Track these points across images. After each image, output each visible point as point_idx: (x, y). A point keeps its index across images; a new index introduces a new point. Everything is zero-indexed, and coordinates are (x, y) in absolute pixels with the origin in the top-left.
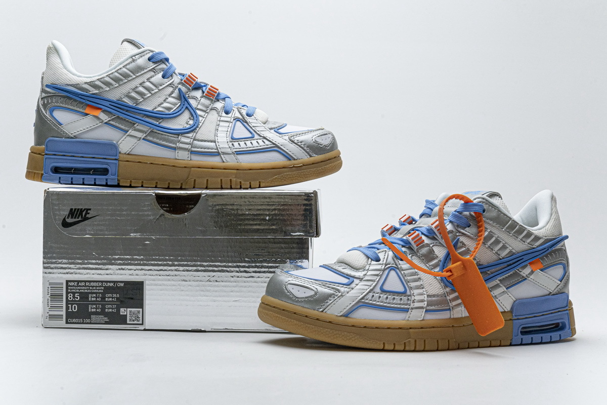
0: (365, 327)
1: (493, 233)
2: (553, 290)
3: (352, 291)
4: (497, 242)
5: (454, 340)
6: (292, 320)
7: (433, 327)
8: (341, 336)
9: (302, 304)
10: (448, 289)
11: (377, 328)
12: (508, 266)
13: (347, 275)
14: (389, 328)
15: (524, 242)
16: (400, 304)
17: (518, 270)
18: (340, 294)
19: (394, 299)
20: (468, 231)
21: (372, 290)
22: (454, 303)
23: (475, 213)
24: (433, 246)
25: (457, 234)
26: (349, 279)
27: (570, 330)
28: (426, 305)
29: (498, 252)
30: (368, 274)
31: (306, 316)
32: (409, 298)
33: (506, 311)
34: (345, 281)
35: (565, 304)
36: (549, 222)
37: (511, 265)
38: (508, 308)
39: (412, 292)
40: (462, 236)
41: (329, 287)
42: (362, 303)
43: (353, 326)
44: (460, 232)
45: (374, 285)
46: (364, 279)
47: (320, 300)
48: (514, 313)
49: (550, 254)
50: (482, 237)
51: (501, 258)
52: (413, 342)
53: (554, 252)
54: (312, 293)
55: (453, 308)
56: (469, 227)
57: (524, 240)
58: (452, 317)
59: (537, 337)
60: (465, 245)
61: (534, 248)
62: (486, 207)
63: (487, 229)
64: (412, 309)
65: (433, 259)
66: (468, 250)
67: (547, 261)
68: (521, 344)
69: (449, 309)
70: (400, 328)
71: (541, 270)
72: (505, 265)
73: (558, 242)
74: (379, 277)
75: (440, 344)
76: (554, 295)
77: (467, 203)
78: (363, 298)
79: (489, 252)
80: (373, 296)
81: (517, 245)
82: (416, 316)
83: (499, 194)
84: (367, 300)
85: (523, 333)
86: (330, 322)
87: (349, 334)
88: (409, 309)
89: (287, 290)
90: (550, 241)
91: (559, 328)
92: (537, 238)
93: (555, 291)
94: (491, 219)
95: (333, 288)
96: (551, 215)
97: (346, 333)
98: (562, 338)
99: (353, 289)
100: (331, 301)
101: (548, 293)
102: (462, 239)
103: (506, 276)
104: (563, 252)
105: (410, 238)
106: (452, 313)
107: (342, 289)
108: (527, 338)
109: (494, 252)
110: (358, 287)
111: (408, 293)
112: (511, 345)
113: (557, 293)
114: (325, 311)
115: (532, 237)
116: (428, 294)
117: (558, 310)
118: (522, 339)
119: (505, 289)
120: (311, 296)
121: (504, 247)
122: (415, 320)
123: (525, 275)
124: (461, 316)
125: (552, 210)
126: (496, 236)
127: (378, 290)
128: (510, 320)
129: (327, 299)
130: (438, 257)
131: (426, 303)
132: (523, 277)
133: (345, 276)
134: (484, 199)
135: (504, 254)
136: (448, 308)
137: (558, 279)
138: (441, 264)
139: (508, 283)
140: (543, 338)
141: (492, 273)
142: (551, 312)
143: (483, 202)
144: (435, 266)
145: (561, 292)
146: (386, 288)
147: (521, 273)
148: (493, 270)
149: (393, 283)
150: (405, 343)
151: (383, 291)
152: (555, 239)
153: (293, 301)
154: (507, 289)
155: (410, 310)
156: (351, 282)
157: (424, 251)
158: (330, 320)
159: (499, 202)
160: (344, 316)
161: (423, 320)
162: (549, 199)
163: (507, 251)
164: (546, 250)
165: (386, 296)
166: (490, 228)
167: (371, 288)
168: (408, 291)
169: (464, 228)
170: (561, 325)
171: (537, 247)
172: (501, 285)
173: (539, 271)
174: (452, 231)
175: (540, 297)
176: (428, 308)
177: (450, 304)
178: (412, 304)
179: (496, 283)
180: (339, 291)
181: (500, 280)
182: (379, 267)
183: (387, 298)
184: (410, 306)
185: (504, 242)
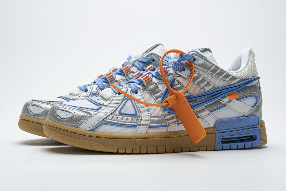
0: (105, 138)
1: (201, 75)
2: (246, 113)
3: (99, 114)
4: (203, 80)
5: (170, 146)
6: (58, 134)
7: (154, 138)
8: (88, 144)
9: (65, 123)
10: (166, 113)
11: (114, 138)
12: (212, 96)
13: (98, 104)
14: (122, 138)
15: (224, 80)
16: (131, 122)
17: (219, 99)
18: (90, 115)
19: (127, 119)
20: (183, 74)
21: (113, 113)
22: (170, 122)
23: (188, 61)
24: (158, 84)
25: (176, 76)
26: (99, 106)
27: (261, 140)
28: (149, 123)
29: (204, 87)
30: (112, 102)
31: (67, 131)
32: (138, 118)
33: (211, 127)
34: (96, 107)
35: (257, 123)
36: (245, 68)
37: (214, 96)
38: (212, 125)
39: (140, 114)
40: (179, 77)
41: (83, 111)
42: (104, 122)
43: (97, 137)
44: (178, 74)
45: (114, 109)
46: (108, 106)
47: (76, 120)
48: (216, 129)
49: (245, 89)
50: (192, 77)
51: (206, 91)
52: (138, 147)
53: (249, 87)
54: (71, 115)
55: (169, 125)
56: (184, 71)
57: (223, 79)
58: (168, 131)
59: (234, 145)
60: (180, 83)
61: (232, 85)
62: (196, 57)
63: (196, 72)
64: (139, 125)
65: (157, 92)
66: (183, 86)
67: (242, 94)
68: (222, 150)
69: (167, 126)
70: (130, 138)
71: (237, 100)
72: (210, 96)
73: (252, 81)
74: (119, 104)
75: (158, 149)
76: (247, 116)
77: (182, 55)
78: (105, 118)
79: (197, 88)
80: (113, 117)
81: (218, 83)
82: (141, 131)
83: (210, 49)
84: (108, 119)
85: (223, 142)
86: (82, 134)
87: (94, 142)
88: (137, 125)
89: (56, 113)
90: (245, 80)
91: (253, 139)
92: (234, 78)
93: (248, 114)
94: (199, 65)
95: (86, 112)
96: (248, 63)
97: (92, 142)
98: (254, 146)
99: (99, 112)
100: (83, 121)
101: (243, 115)
102: (179, 79)
103: (210, 103)
104: (257, 88)
105: (142, 79)
106: (168, 128)
107: (92, 113)
108: (227, 145)
109: (201, 87)
110: (103, 111)
111: (138, 115)
112: (214, 150)
113: (250, 115)
114: (79, 127)
115: (230, 77)
116: (152, 115)
117: (251, 127)
118: (223, 146)
119: (209, 112)
120: (70, 118)
121: (208, 84)
122: (141, 133)
123: (224, 103)
124: (175, 130)
125: (249, 60)
126: (203, 76)
127: (117, 113)
128: (214, 133)
129: (81, 119)
130: (161, 91)
131: (149, 121)
132: (223, 104)
133: (97, 104)
134: (195, 52)
135: (208, 88)
136: (166, 124)
137: (251, 106)
138: (162, 95)
139: (211, 108)
140: (239, 146)
141: (199, 102)
142: (245, 128)
143: (195, 54)
144: (159, 97)
145: (253, 115)
146: (123, 111)
147: (221, 102)
148: (201, 99)
149: (129, 108)
150: (133, 148)
151: (121, 114)
152: (248, 79)
153: (59, 120)
154: (210, 112)
155: (138, 127)
156: (99, 108)
157: (152, 87)
158: (82, 133)
159: (209, 54)
160: (91, 130)
161: (146, 133)
162: (247, 53)
163: (211, 87)
164: (241, 86)
165: (121, 117)
166: (198, 71)
167: (112, 112)
168: (138, 113)
169: (180, 71)
170: (254, 137)
171: (234, 84)
172: (206, 110)
173: (236, 100)
174: (172, 73)
175: (236, 118)
176: (151, 125)
177: (167, 122)
178: (139, 122)
179: (202, 108)
180: (89, 113)
181: (205, 107)
182: (120, 98)
183: (123, 118)
184: (138, 123)
185: (208, 81)
